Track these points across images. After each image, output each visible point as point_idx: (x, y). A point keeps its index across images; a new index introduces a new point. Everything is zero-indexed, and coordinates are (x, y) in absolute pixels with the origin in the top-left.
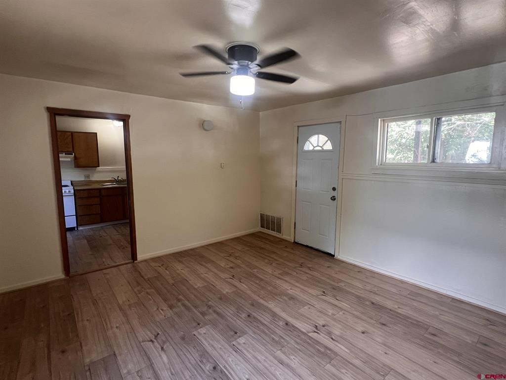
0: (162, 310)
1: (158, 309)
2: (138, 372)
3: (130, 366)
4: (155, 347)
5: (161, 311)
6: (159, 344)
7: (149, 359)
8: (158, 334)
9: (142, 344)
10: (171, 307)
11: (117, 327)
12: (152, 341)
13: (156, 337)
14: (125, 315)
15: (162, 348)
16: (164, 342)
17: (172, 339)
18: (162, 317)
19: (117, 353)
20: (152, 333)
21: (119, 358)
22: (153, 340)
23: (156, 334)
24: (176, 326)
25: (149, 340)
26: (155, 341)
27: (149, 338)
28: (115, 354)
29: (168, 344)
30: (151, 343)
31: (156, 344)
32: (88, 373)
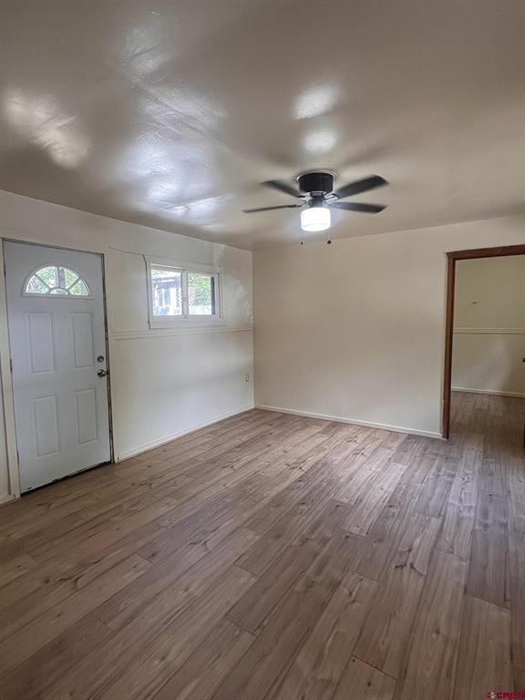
0: (351, 594)
1: (354, 601)
2: (452, 553)
3: (456, 563)
4: (415, 558)
5: (354, 594)
6: (408, 557)
7: (432, 553)
8: (397, 567)
9: (425, 573)
10: (334, 586)
11: (438, 632)
12: (412, 566)
13: (402, 567)
14: (406, 648)
15: (410, 550)
16: (401, 554)
17: (390, 551)
18: (366, 583)
19: (461, 591)
20: (402, 574)
21: (463, 582)
22: (408, 566)
23: (399, 570)
24: (368, 557)
25: (413, 571)
26: (408, 564)
27: (410, 572)
28: (465, 591)
29: (400, 549)
30: (415, 566)
31: (411, 560)
32: (508, 596)
